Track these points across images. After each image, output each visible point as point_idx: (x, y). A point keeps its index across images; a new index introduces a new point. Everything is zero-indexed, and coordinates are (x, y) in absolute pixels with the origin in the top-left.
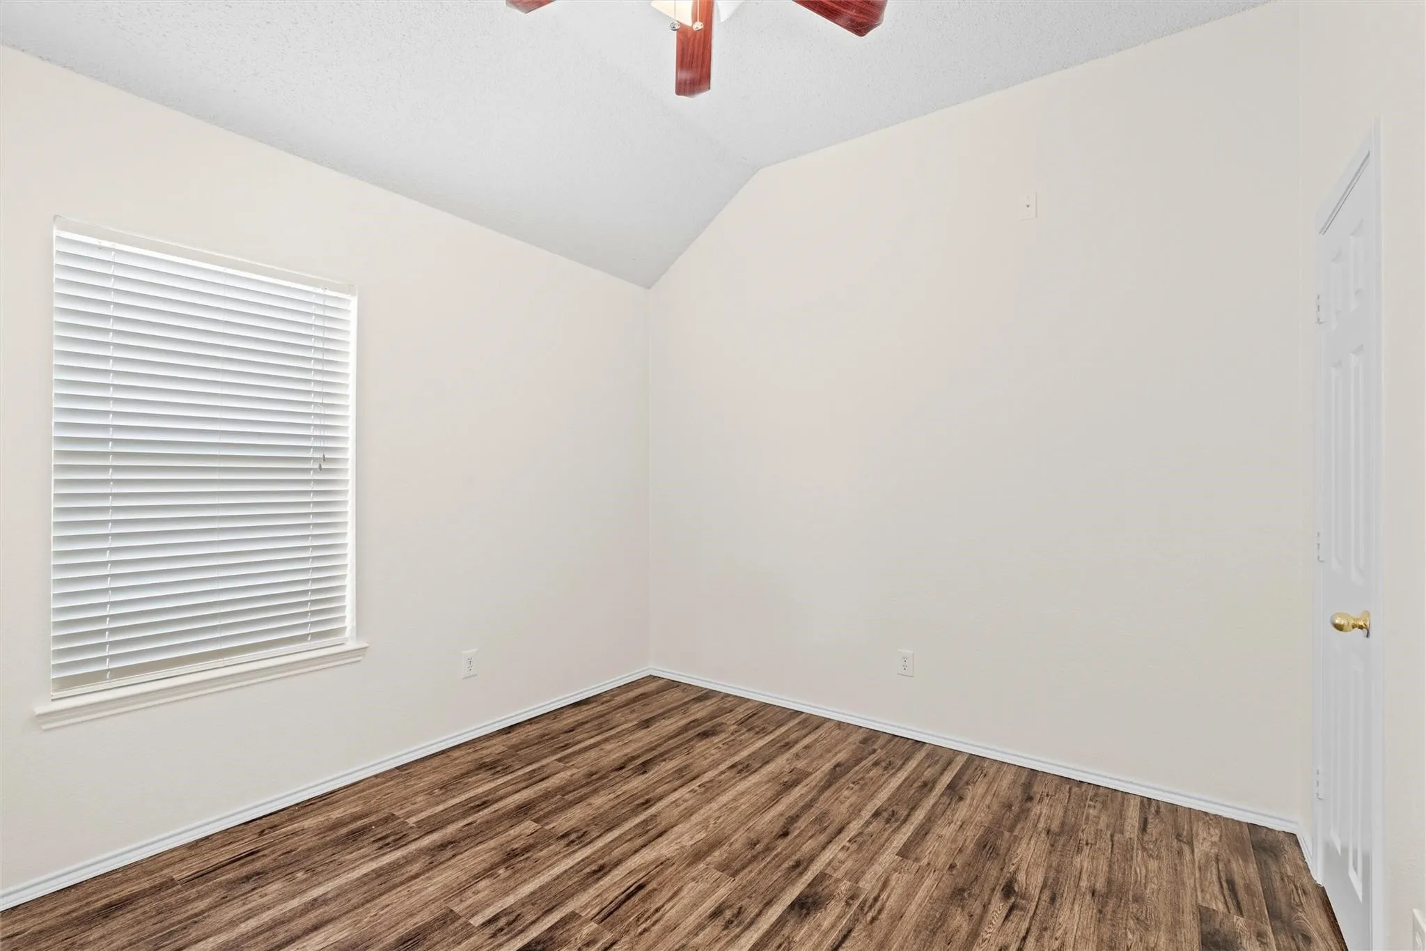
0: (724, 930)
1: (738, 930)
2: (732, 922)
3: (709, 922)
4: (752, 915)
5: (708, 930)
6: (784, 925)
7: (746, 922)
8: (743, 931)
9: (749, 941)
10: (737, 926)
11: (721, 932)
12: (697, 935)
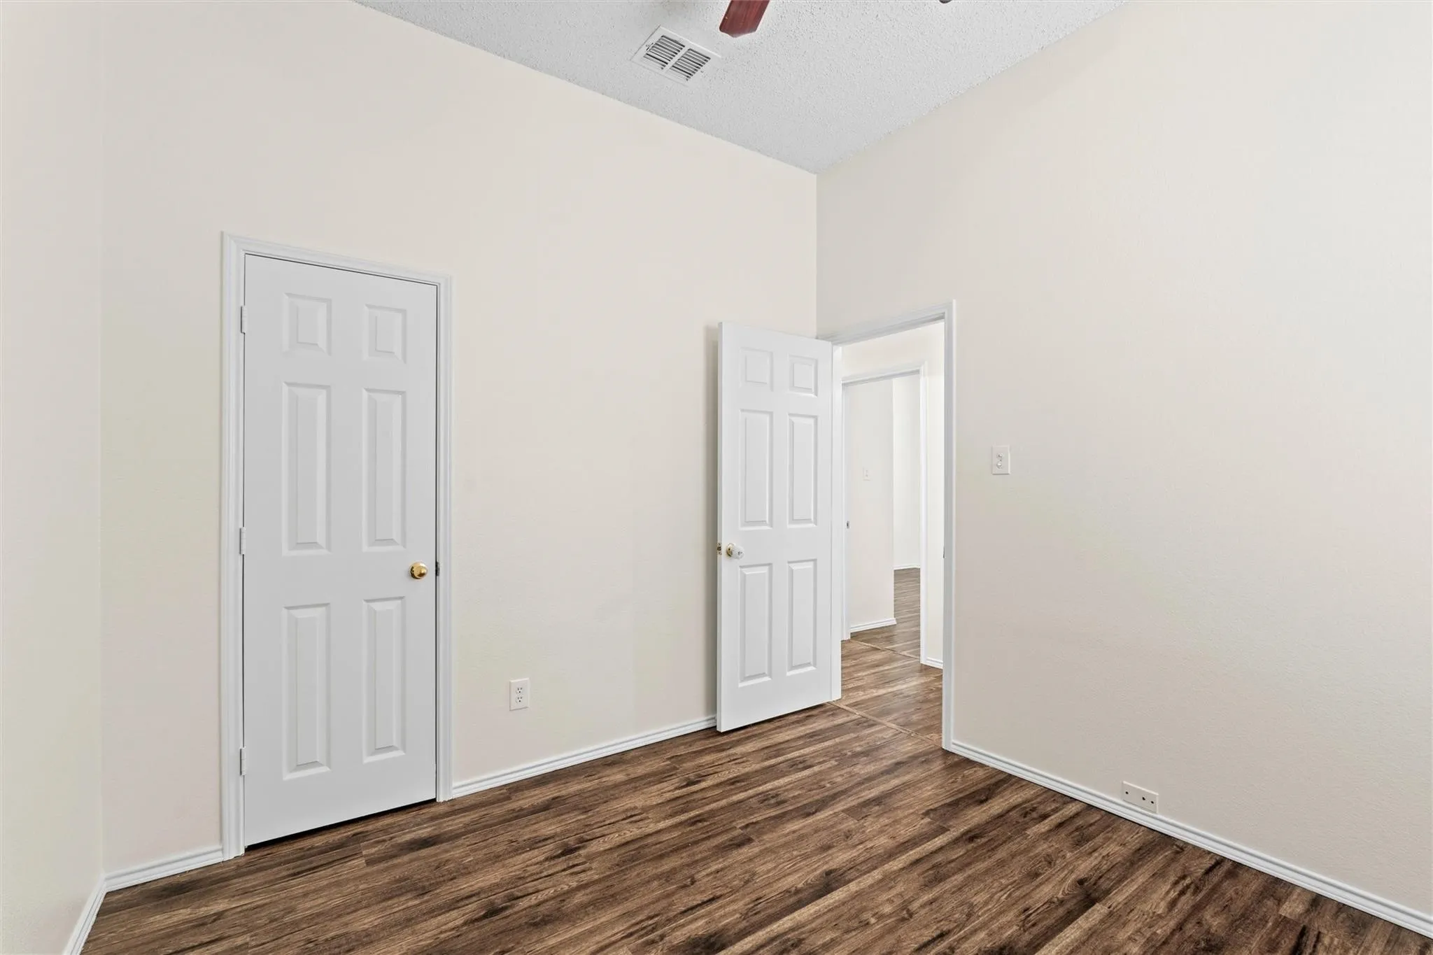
0: (804, 939)
1: (789, 936)
2: (792, 945)
3: (817, 950)
4: (768, 948)
5: (820, 942)
6: (741, 931)
7: (778, 942)
8: (785, 933)
9: (783, 924)
10: (788, 940)
11: (808, 937)
12: (832, 940)
